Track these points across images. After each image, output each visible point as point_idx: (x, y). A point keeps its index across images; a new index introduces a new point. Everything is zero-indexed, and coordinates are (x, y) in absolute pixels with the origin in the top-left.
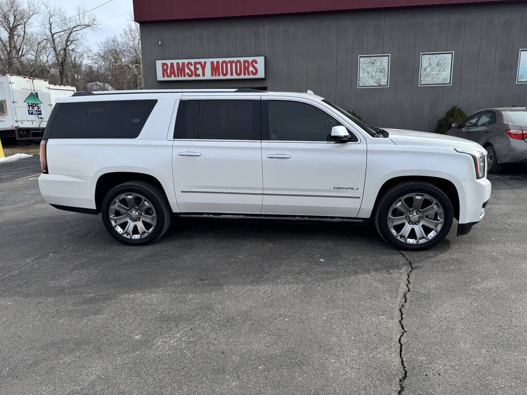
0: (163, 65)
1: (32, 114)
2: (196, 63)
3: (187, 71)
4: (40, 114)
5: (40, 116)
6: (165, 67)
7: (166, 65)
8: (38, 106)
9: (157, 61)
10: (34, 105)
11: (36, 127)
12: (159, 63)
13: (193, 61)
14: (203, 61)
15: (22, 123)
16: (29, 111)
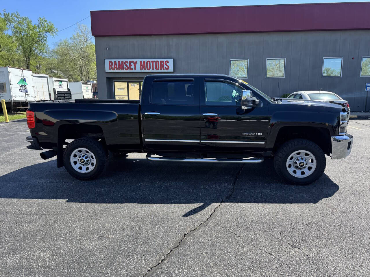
0: (110, 62)
1: (22, 92)
2: (130, 62)
3: (125, 66)
4: (27, 92)
5: (26, 93)
6: (111, 64)
7: (112, 62)
8: (26, 87)
9: (105, 60)
10: (23, 86)
11: (24, 100)
12: (107, 62)
13: (128, 60)
14: (135, 60)
15: (15, 97)
16: (20, 90)
